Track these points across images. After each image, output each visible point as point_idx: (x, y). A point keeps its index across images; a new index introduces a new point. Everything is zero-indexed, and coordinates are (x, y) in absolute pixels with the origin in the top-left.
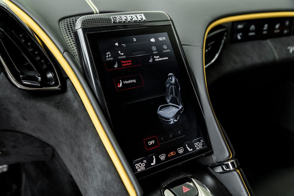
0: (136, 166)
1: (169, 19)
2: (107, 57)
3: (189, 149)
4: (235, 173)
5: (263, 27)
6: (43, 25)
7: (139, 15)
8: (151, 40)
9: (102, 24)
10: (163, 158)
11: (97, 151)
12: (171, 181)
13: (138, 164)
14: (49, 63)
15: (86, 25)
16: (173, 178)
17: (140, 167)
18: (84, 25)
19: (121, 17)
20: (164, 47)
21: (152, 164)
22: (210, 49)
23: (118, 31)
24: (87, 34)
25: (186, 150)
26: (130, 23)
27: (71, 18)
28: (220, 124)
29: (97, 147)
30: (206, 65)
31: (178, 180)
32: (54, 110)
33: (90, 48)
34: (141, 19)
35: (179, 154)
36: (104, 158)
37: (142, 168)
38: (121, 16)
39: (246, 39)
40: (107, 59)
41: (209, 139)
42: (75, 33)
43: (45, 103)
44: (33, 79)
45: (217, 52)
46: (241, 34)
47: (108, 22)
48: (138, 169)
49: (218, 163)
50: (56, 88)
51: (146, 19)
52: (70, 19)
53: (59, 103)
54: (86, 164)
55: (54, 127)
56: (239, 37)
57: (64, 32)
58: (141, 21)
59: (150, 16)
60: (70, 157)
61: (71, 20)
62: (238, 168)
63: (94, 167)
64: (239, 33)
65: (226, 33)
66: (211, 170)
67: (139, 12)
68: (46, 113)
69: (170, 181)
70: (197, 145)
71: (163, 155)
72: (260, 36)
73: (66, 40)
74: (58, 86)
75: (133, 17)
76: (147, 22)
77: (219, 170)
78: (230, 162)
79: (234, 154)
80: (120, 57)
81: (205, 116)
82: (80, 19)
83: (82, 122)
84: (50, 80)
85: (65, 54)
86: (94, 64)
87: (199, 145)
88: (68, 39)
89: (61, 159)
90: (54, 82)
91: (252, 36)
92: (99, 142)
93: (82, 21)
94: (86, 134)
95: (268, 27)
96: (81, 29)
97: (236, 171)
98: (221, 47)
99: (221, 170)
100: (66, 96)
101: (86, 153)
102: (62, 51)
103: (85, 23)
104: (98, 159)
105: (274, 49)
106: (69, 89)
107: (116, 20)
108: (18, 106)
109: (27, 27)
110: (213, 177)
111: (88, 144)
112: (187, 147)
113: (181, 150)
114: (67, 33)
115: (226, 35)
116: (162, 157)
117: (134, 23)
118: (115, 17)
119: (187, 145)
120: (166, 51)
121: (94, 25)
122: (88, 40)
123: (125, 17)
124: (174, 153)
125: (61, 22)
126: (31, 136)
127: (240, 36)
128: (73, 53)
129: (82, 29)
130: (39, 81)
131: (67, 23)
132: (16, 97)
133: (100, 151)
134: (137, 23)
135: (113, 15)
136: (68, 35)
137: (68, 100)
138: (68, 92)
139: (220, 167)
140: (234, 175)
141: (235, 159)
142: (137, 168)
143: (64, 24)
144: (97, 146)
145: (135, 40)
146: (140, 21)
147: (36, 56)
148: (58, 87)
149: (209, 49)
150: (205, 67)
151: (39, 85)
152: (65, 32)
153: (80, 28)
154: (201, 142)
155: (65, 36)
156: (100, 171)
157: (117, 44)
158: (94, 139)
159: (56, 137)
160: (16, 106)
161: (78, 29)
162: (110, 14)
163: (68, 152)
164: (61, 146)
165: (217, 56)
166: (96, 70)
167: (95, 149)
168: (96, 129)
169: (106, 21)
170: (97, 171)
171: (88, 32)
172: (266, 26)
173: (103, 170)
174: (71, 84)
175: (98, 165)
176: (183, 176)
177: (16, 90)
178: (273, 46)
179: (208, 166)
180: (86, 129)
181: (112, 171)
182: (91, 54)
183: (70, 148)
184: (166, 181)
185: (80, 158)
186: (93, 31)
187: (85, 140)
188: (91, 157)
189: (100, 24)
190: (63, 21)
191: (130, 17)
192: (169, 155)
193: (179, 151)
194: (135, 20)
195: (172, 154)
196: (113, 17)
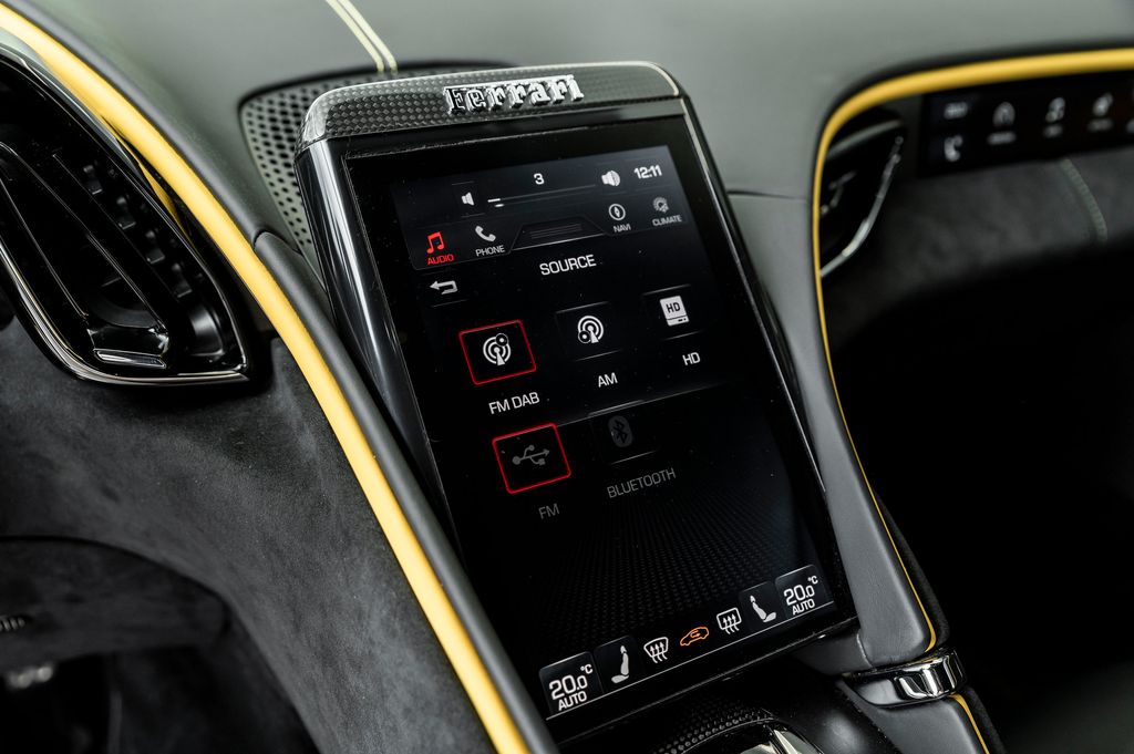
0: (551, 687)
1: (676, 92)
2: (430, 251)
3: (761, 613)
4: (949, 709)
5: (1047, 109)
6: (173, 125)
7: (555, 79)
8: (604, 177)
9: (409, 120)
10: (659, 654)
11: (394, 634)
12: (693, 744)
13: (558, 682)
14: (200, 275)
15: (345, 126)
16: (701, 733)
17: (570, 693)
18: (335, 127)
19: (482, 90)
20: (657, 207)
21: (616, 679)
22: (839, 203)
23: (473, 144)
24: (350, 163)
25: (750, 620)
26: (521, 113)
27: (288, 93)
28: (887, 513)
29: (395, 617)
30: (823, 264)
31: (723, 736)
32: (224, 466)
33: (361, 219)
34: (564, 94)
35: (724, 637)
36: (425, 663)
37: (574, 695)
38: (484, 85)
39: (979, 157)
40: (431, 261)
41: (844, 572)
42: (301, 160)
43: (186, 435)
44: (137, 341)
45: (865, 216)
46: (958, 140)
47: (431, 113)
48: (561, 701)
49: (880, 667)
50: (230, 374)
51: (582, 95)
52: (282, 96)
53: (242, 434)
54: (353, 680)
55: (224, 532)
56: (951, 153)
57: (257, 149)
58: (563, 104)
59: (598, 81)
60: (289, 645)
61: (288, 101)
62: (959, 691)
63: (383, 697)
64: (952, 136)
65: (900, 140)
66: (851, 694)
67: (556, 67)
68: (192, 476)
69: (687, 744)
70: (794, 598)
71: (658, 643)
72: (1033, 148)
73: (267, 180)
74: (239, 367)
75: (530, 90)
76: (589, 105)
77: (883, 693)
78: (928, 666)
79: (943, 632)
80: (482, 251)
81: (827, 480)
82: (321, 102)
83: (332, 512)
84: (206, 340)
85: (263, 243)
86: (380, 283)
87: (801, 595)
88: (274, 178)
89: (256, 648)
90: (220, 352)
91: (1003, 146)
92: (404, 597)
93: (326, 110)
94: (352, 561)
95: (1067, 109)
96: (324, 142)
97: (953, 700)
98: (881, 196)
99: (892, 698)
100: (271, 407)
101: (352, 636)
102: (252, 232)
103: (342, 119)
104: (401, 664)
105: (1091, 196)
106: (281, 377)
107: (463, 103)
108: (84, 448)
109: (113, 137)
110: (861, 720)
111: (359, 603)
112: (755, 606)
113: (729, 619)
114: (270, 153)
115: (902, 146)
116: (657, 650)
117: (536, 112)
118: (459, 91)
119: (752, 599)
120: (663, 220)
121: (377, 123)
122: (351, 187)
123: (500, 90)
124: (703, 633)
125: (246, 109)
126: (137, 558)
127: (957, 148)
128: (297, 234)
129: (329, 141)
130: (160, 351)
131: (271, 111)
132: (71, 412)
133: (408, 634)
134: (550, 110)
135: (453, 81)
136: (273, 162)
137: (278, 422)
138: (279, 388)
139: (888, 685)
140: (947, 718)
141: (946, 653)
142: (555, 697)
143: (261, 118)
144: (395, 612)
145: (540, 179)
146: (558, 102)
147: (148, 247)
148: (238, 372)
149: (834, 202)
150: (819, 274)
151: (163, 366)
152: (264, 149)
153: (322, 138)
154: (811, 583)
155: (264, 166)
156: (407, 711)
157: (468, 199)
158: (384, 585)
159: (232, 568)
160: (75, 448)
161: (315, 141)
162: (438, 80)
163: (283, 628)
164: (256, 602)
165: (864, 230)
166: (386, 305)
167: (386, 624)
168: (389, 544)
169: (422, 107)
170: (397, 711)
171: (353, 153)
172: (1057, 107)
173: (423, 709)
174: (289, 359)
175: (401, 690)
176: (740, 723)
177: (72, 385)
178: (1087, 184)
179: (839, 677)
180: (349, 544)
181: (455, 714)
182: (368, 242)
183: (290, 615)
184: (672, 743)
185: (327, 656)
186: (371, 150)
187: (348, 586)
188: (371, 656)
189: (401, 121)
190: (256, 103)
191: (521, 89)
192: (684, 642)
193: (723, 625)
194: (539, 100)
195: (695, 634)
196: (450, 90)
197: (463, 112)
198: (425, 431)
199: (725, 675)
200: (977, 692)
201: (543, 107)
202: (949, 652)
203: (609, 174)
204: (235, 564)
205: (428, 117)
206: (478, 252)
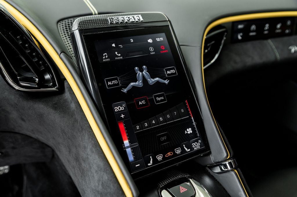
1: (167, 20)
2: (104, 58)
3: (186, 149)
4: (233, 173)
5: (264, 27)
6: (40, 26)
7: (136, 16)
8: (148, 40)
9: (99, 25)
10: (160, 158)
11: (93, 152)
12: (169, 181)
14: (47, 64)
15: (83, 26)
16: (171, 179)
18: (80, 27)
19: (118, 18)
20: (162, 48)
21: (149, 164)
22: (210, 49)
23: (115, 32)
24: (84, 36)
25: (183, 151)
26: (128, 24)
27: (70, 20)
28: (219, 125)
29: (93, 147)
31: (176, 179)
32: (52, 111)
33: (86, 50)
34: (138, 20)
35: (177, 155)
36: (100, 159)
38: (118, 17)
39: (247, 38)
40: (104, 60)
41: (207, 139)
42: (72, 35)
43: (42, 104)
44: (31, 80)
45: (217, 53)
46: (241, 34)
47: (105, 24)
49: (216, 163)
50: (54, 89)
51: (143, 20)
52: (68, 20)
53: (56, 104)
54: (83, 164)
55: (52, 128)
56: (240, 37)
57: (62, 33)
58: (138, 22)
59: (147, 17)
60: (68, 157)
61: (70, 22)
62: (235, 169)
63: (90, 168)
64: (240, 33)
65: (226, 34)
66: (209, 170)
67: (137, 13)
68: (44, 114)
69: (167, 181)
70: (195, 146)
71: (160, 156)
72: (261, 36)
73: (64, 41)
74: (56, 87)
75: (130, 18)
76: (145, 22)
77: (217, 170)
78: (228, 162)
79: (232, 154)
80: (117, 58)
81: (203, 116)
82: (77, 20)
83: (78, 122)
84: (48, 81)
85: (62, 55)
86: (91, 65)
88: (66, 40)
89: (60, 160)
90: (51, 84)
91: (253, 36)
92: (95, 143)
93: (78, 22)
94: (83, 134)
95: (269, 27)
96: (77, 30)
97: (234, 171)
98: (221, 47)
99: (219, 171)
100: (64, 97)
101: (83, 153)
102: (59, 53)
103: (82, 25)
104: (95, 159)
105: (276, 49)
106: (66, 90)
107: (113, 21)
108: (16, 108)
109: (25, 29)
110: (212, 177)
111: (85, 145)
112: (185, 147)
113: (178, 150)
114: (65, 34)
115: (226, 35)
117: (131, 24)
118: (112, 18)
119: (184, 145)
120: (163, 51)
121: (91, 26)
122: (84, 41)
123: (122, 18)
124: (171, 153)
125: (59, 23)
126: (30, 137)
127: (241, 36)
128: (71, 54)
129: (79, 30)
130: (36, 83)
131: (65, 24)
132: (13, 98)
133: (96, 151)
134: (135, 23)
135: (110, 16)
136: (66, 37)
137: (66, 101)
138: (66, 93)
139: (218, 167)
140: (232, 175)
141: (232, 159)
143: (63, 26)
145: (132, 41)
147: (33, 57)
148: (56, 88)
150: (203, 68)
151: (37, 86)
152: (64, 36)
154: (199, 142)
155: (63, 38)
156: (96, 171)
157: (114, 45)
158: (91, 140)
159: (54, 138)
160: (14, 108)
161: (75, 30)
162: (106, 15)
163: (66, 153)
164: (60, 147)
165: (217, 56)
166: (93, 71)
167: (91, 150)
168: (92, 129)
169: (102, 22)
170: (94, 171)
171: (85, 33)
172: (267, 26)
173: (100, 170)
174: (69, 85)
175: (95, 166)
176: (181, 176)
177: (14, 91)
178: (275, 46)
179: (206, 166)
180: (83, 130)
181: (108, 171)
182: (88, 55)
183: (68, 149)
184: (163, 181)
185: (77, 159)
186: (89, 32)
187: (82, 141)
188: (88, 158)
189: (97, 25)
190: (61, 22)
191: (128, 18)
192: (167, 156)
193: (177, 152)
194: (132, 21)
195: (169, 154)
196: (110, 18)
197: (113, 23)
198: (102, 102)
199: (177, 164)
200: (240, 169)
201: (133, 23)
202: (233, 159)
203: (150, 40)
204: (54, 137)
205: (104, 24)
206: (116, 58)
